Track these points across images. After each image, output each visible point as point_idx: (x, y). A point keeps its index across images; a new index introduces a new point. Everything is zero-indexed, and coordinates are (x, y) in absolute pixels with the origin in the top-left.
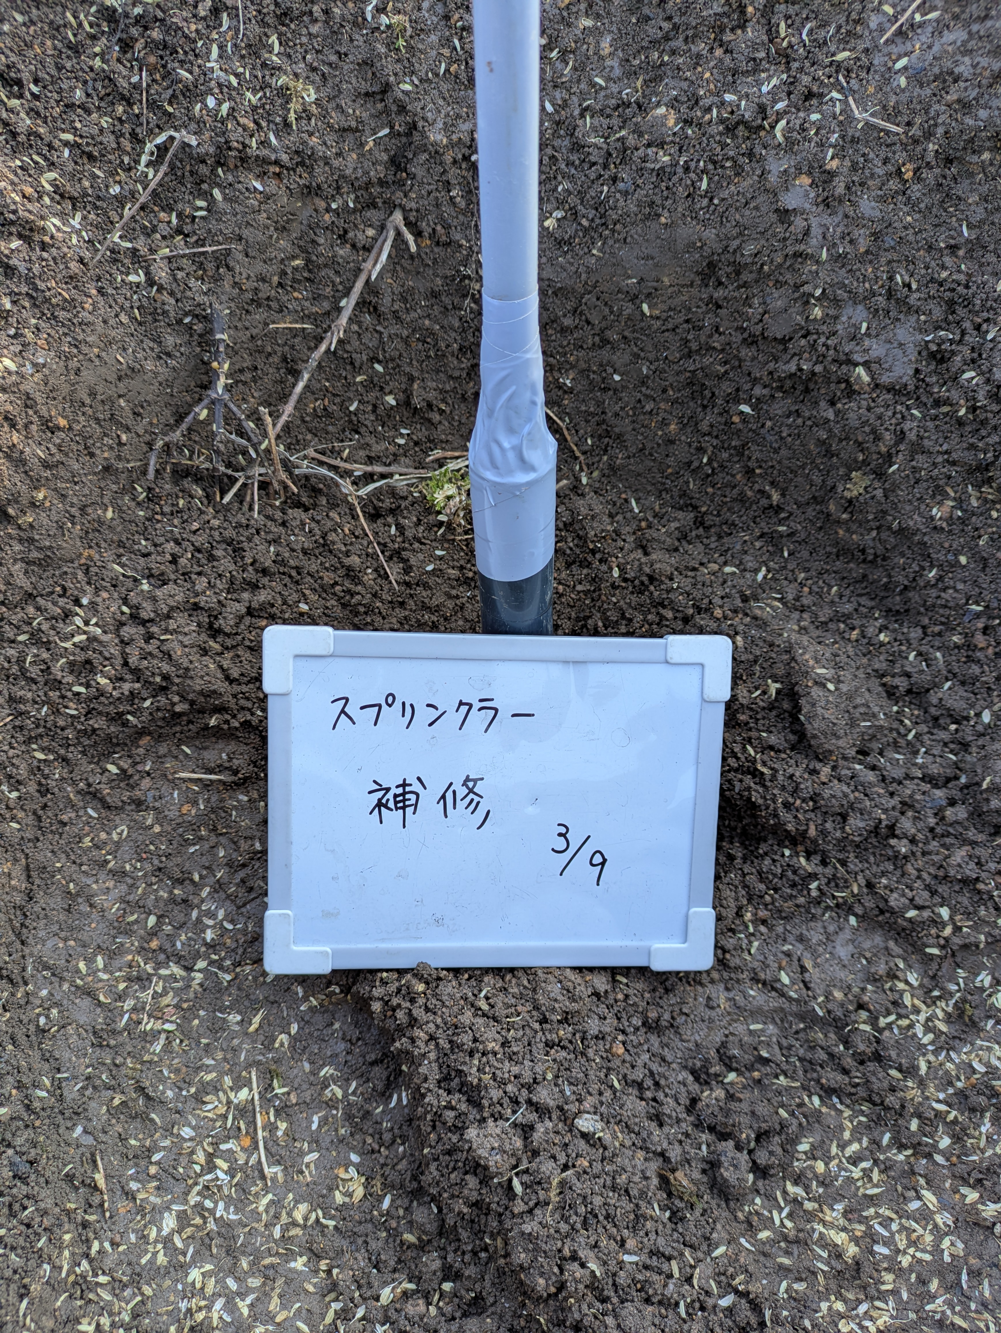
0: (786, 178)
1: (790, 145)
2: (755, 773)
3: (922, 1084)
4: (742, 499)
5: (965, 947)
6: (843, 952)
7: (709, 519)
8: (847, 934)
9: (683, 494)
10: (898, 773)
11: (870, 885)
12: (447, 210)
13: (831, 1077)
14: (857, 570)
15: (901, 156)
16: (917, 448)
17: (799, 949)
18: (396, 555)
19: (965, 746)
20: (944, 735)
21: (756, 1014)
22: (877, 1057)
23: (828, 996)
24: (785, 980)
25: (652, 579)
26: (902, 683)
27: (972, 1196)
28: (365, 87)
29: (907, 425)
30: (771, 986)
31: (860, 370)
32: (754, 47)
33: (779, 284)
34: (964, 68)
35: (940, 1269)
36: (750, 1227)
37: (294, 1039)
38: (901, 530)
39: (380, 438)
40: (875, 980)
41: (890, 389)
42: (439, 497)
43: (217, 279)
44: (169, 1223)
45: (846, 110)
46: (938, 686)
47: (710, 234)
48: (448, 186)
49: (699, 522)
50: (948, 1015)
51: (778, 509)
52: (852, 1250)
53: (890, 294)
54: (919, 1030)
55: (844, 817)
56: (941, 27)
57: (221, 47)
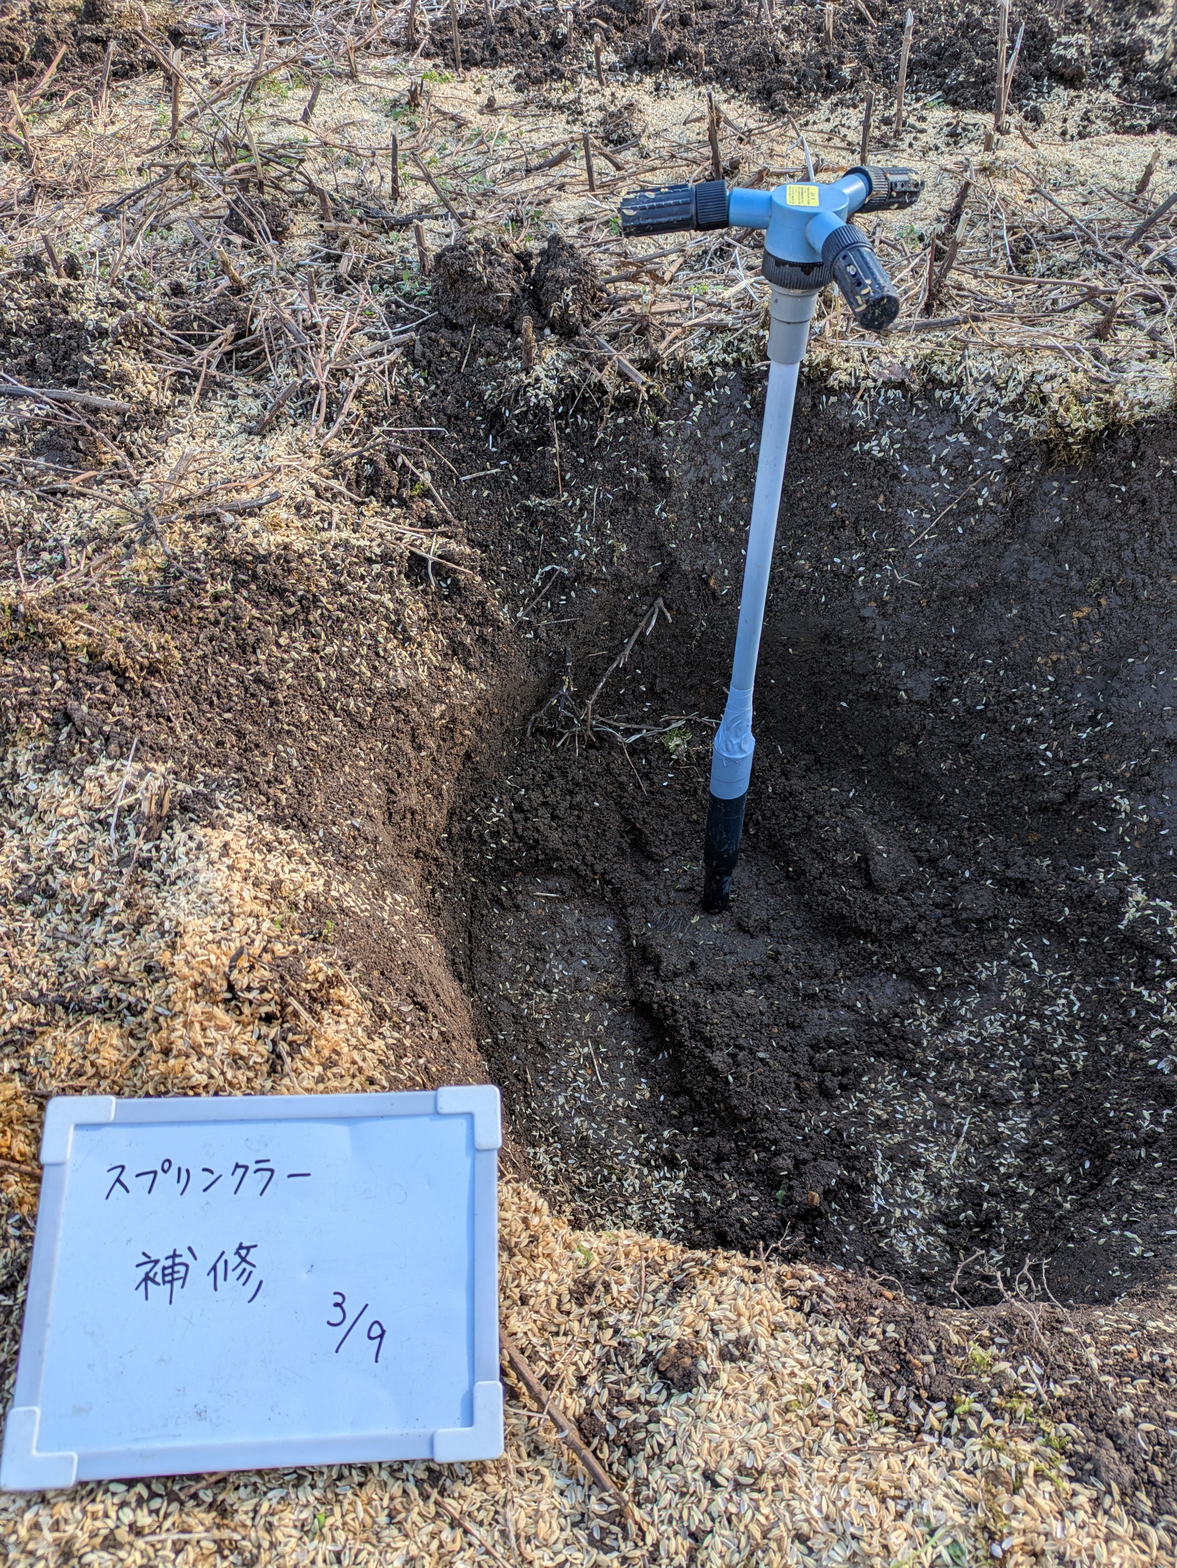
0: (864, 604)
1: (865, 588)
2: (845, 901)
3: (924, 1050)
4: (842, 749)
5: (948, 986)
6: (889, 991)
7: (823, 760)
8: (891, 983)
9: (808, 744)
10: (919, 902)
11: (903, 957)
12: (687, 599)
13: (880, 1047)
14: (904, 793)
15: (920, 596)
16: (931, 733)
17: (867, 991)
18: (646, 776)
19: (955, 889)
20: (945, 883)
21: (843, 1023)
22: (903, 1038)
23: (880, 1012)
24: (859, 1005)
25: (791, 794)
26: (925, 855)
27: (942, 1094)
28: (650, 543)
29: (927, 722)
30: (851, 1008)
31: (902, 693)
32: (849, 539)
33: (860, 649)
34: (948, 561)
35: (924, 1121)
36: (838, 1109)
37: (607, 1028)
38: (925, 774)
39: (634, 708)
40: (903, 1003)
41: (918, 703)
42: (672, 745)
43: (567, 634)
44: (561, 1100)
45: (893, 574)
46: (944, 857)
47: (826, 622)
48: (689, 589)
49: (817, 761)
50: (939, 1020)
51: (862, 757)
52: (885, 1116)
53: (916, 658)
54: (924, 1026)
55: (890, 922)
56: (937, 542)
57: (583, 527)
